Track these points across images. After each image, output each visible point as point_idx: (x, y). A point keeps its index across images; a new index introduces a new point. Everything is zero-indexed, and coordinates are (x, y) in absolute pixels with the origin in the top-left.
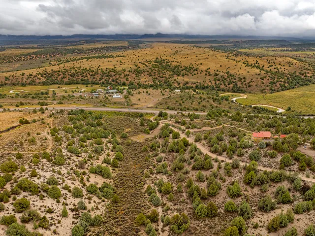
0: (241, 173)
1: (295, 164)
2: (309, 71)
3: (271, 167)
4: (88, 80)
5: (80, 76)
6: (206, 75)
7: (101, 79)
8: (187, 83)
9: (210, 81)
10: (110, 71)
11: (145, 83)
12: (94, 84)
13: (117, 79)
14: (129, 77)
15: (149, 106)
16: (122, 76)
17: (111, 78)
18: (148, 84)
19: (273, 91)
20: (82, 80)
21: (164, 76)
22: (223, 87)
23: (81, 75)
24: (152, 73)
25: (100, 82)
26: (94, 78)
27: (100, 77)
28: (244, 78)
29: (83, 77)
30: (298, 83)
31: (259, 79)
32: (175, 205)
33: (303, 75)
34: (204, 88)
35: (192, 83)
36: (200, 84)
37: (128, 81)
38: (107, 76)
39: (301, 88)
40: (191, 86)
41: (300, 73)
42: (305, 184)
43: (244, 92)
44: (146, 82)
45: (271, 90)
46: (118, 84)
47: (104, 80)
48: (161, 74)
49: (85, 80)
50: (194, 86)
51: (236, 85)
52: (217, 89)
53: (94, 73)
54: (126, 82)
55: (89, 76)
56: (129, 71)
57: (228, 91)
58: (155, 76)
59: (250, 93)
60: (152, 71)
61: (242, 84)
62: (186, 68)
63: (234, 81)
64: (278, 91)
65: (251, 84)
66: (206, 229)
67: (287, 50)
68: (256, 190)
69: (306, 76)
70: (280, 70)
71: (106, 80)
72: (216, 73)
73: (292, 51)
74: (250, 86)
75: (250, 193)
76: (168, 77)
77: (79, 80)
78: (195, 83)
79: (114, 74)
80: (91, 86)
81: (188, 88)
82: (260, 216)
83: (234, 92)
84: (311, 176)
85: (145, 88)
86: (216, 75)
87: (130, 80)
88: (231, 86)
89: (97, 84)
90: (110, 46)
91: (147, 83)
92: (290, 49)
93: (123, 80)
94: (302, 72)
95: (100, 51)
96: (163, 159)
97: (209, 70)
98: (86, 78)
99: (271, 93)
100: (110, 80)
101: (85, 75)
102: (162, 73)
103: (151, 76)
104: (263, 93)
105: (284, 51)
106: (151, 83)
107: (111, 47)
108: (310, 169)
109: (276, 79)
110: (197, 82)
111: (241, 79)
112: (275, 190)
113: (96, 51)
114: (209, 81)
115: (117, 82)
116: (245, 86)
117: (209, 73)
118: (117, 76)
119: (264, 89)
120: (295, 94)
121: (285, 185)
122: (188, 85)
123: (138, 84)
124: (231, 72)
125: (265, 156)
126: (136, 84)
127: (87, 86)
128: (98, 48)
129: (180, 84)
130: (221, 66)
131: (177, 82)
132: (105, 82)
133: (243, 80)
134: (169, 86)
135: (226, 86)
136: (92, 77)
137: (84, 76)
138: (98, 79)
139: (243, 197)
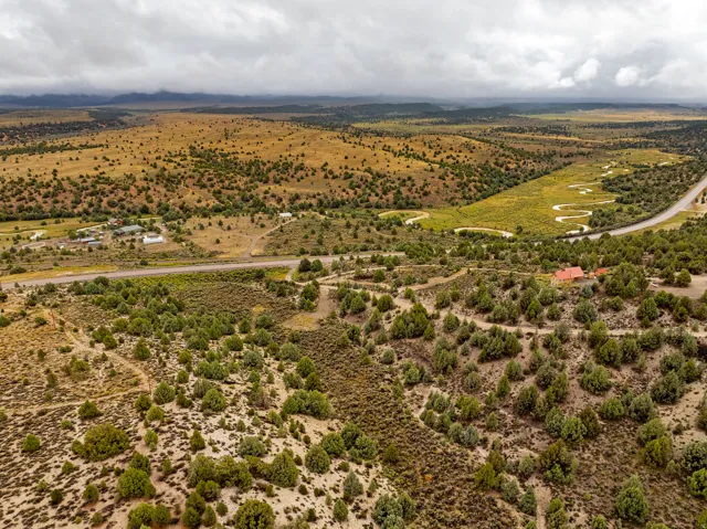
0: (579, 348)
1: (663, 313)
2: (509, 159)
3: (624, 327)
4: (40, 207)
5: (13, 200)
6: (326, 177)
7: (77, 203)
8: (297, 197)
9: (344, 190)
10: (97, 182)
11: (198, 205)
12: (59, 216)
13: (123, 200)
14: (150, 192)
15: (253, 253)
16: (133, 191)
17: (105, 200)
18: (208, 205)
19: (470, 200)
20: (21, 209)
21: (234, 185)
22: (374, 199)
23: (13, 196)
24: (204, 181)
25: (76, 211)
26: (57, 202)
27: (72, 198)
28: (410, 178)
29: (22, 202)
30: (501, 182)
31: (437, 179)
32: (507, 434)
33: (501, 166)
34: (336, 205)
35: (308, 196)
36: (326, 197)
37: (152, 202)
38: (92, 194)
39: (511, 190)
40: (308, 202)
41: (496, 164)
42: (698, 343)
43: (420, 207)
44: (199, 201)
45: (465, 197)
46: (129, 211)
47: (86, 206)
48: (227, 182)
49: (30, 209)
50: (314, 202)
51: (399, 192)
52: (363, 205)
53: (51, 189)
54: (149, 205)
55: (39, 199)
56: (146, 179)
57: (388, 207)
58: (212, 186)
59: (430, 207)
60: (202, 175)
61: (410, 190)
62: (276, 166)
63: (393, 185)
64: (477, 200)
65: (426, 189)
66: (602, 460)
67: (442, 123)
68: (627, 371)
69: (507, 169)
70: (460, 160)
71: (91, 205)
72: (346, 173)
73: (449, 123)
74: (426, 194)
75: (620, 378)
76: (243, 187)
77: (14, 209)
78: (314, 197)
79: (108, 188)
80: (57, 223)
81: (303, 207)
82: (668, 412)
83: (400, 208)
84: (701, 328)
85: (205, 216)
86: (349, 176)
87: (156, 200)
88: (390, 196)
89: (70, 216)
90: (46, 121)
91: (203, 204)
92: (445, 120)
93: (140, 201)
94: (500, 162)
95: (22, 135)
96: (396, 356)
97: (328, 168)
98: (32, 204)
99: (468, 204)
100: (104, 204)
101: (26, 194)
102: (227, 178)
103: (204, 186)
104: (453, 205)
105: (437, 124)
106: (213, 203)
107: (49, 124)
108: (693, 317)
109: (466, 178)
110: (319, 194)
111: (404, 181)
112: (656, 363)
113: (12, 137)
114: (339, 190)
115: (123, 207)
116: (417, 195)
117: (331, 172)
118: (121, 194)
119: (452, 199)
120: (509, 202)
121: (667, 351)
122: (302, 201)
123: (181, 208)
124: (376, 168)
125: (602, 310)
126: (177, 209)
127: (44, 224)
128: (14, 128)
129: (281, 200)
130: (346, 158)
131: (273, 196)
132: (91, 210)
133: (409, 183)
134: (259, 206)
135: (381, 198)
136: (50, 200)
137: (24, 198)
138: (68, 203)
139: (614, 389)
